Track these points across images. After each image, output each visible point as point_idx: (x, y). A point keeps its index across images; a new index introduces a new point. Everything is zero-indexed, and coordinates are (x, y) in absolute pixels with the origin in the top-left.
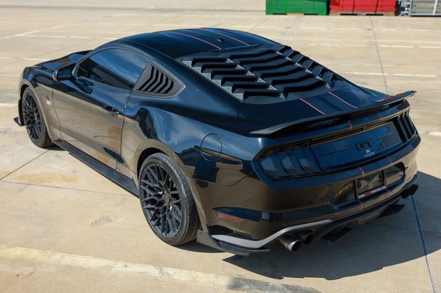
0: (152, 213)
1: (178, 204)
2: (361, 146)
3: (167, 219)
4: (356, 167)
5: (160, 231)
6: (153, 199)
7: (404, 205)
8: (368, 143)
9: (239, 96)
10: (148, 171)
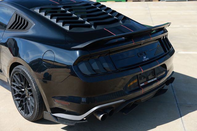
0: (19, 102)
1: (32, 95)
2: (141, 55)
3: (27, 105)
4: (138, 67)
5: (23, 113)
6: (19, 94)
7: (167, 89)
8: (144, 52)
9: (67, 28)
10: (15, 77)
